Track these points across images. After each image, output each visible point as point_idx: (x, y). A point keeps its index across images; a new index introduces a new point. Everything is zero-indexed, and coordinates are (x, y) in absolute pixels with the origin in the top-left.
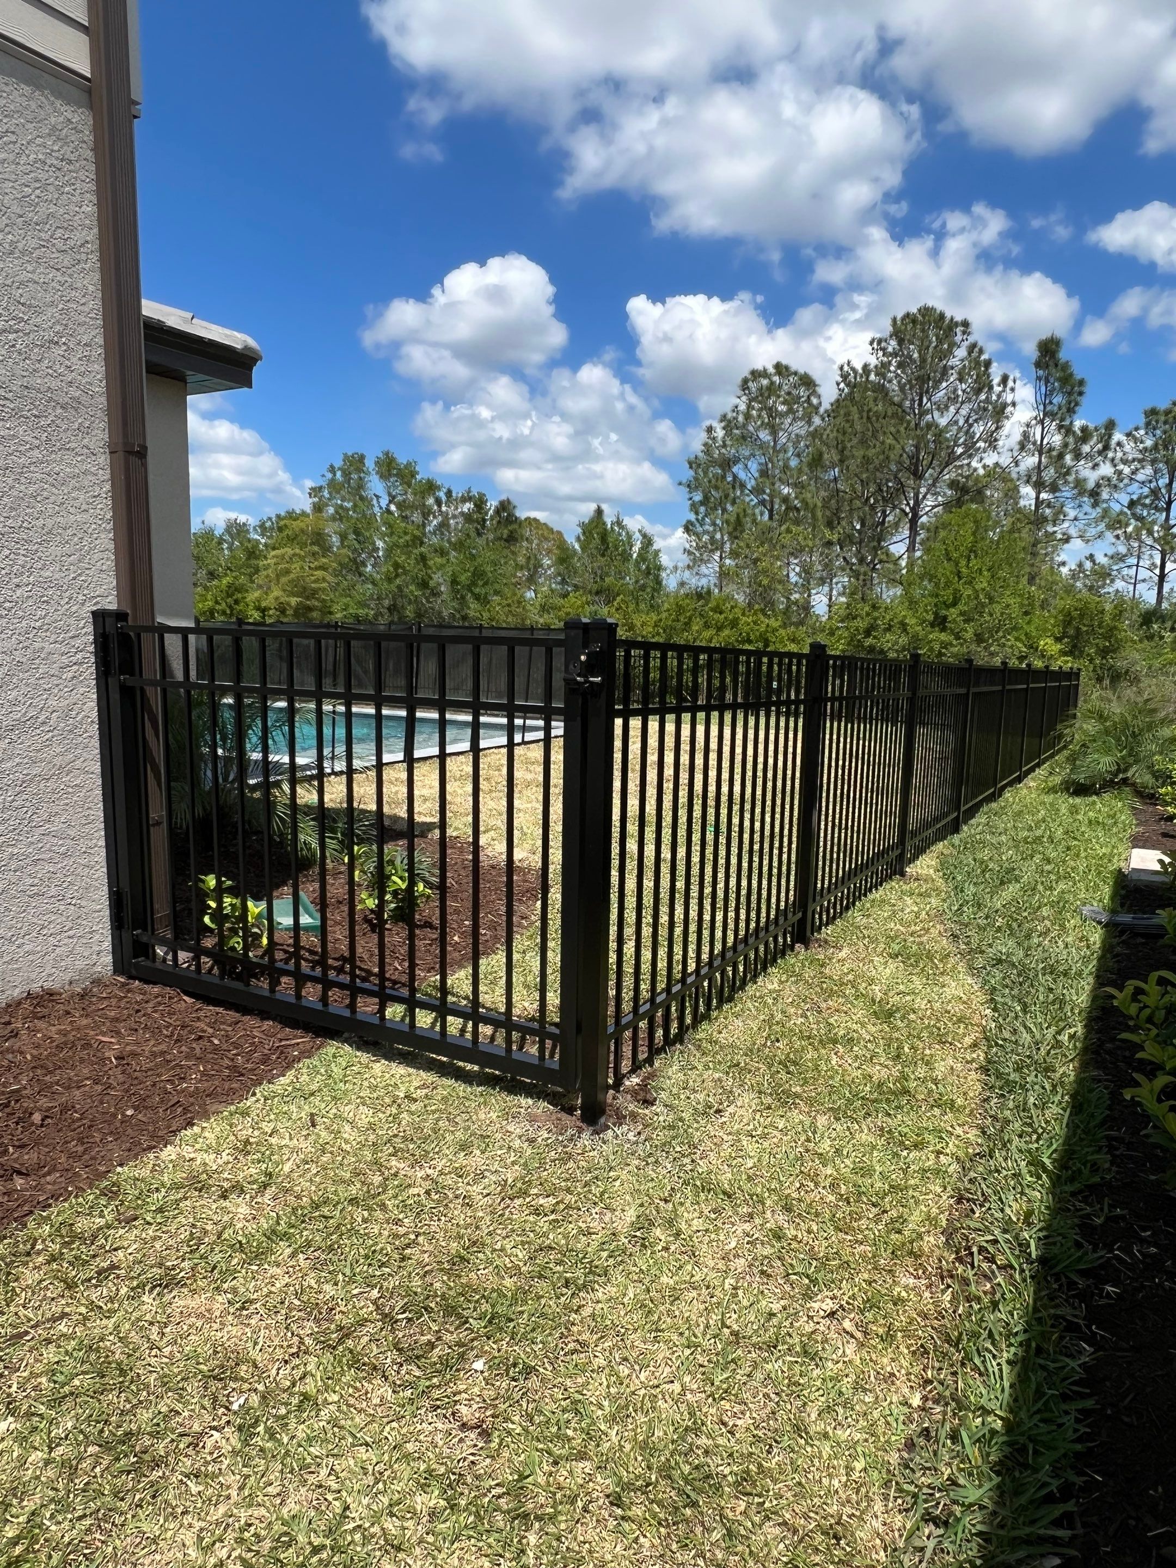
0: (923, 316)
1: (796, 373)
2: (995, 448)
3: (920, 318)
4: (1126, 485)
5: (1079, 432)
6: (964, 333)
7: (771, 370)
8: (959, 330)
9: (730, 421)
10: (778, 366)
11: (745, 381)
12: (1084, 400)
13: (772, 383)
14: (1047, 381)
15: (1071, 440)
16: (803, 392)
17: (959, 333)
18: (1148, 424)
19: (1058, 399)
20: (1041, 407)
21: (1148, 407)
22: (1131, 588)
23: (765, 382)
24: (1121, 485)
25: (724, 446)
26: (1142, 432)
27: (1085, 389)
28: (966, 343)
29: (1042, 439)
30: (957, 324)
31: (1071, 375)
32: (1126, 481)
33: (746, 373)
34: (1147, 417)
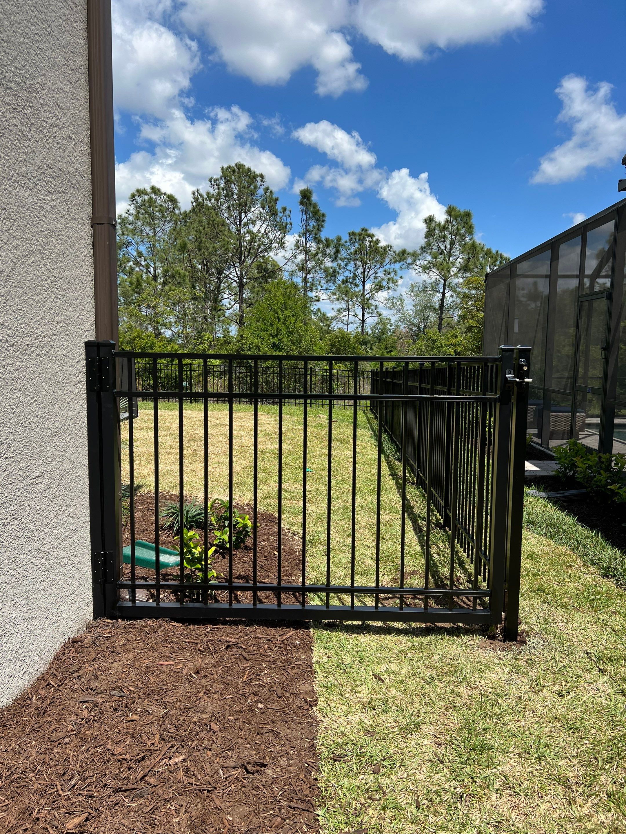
0: (239, 169)
1: (165, 194)
2: (284, 247)
3: (236, 169)
4: (343, 272)
5: (325, 242)
6: (262, 181)
7: (149, 190)
8: (259, 179)
9: (124, 220)
10: (153, 188)
11: (133, 196)
12: (326, 224)
13: (151, 198)
14: (306, 213)
15: (321, 246)
16: (170, 205)
17: (259, 181)
18: (351, 240)
19: (312, 224)
20: (304, 227)
21: (351, 231)
22: (346, 327)
23: (146, 197)
24: (341, 272)
25: (123, 234)
26: (348, 244)
27: (326, 219)
28: (262, 187)
29: (306, 244)
30: (257, 175)
31: (318, 210)
32: (342, 270)
33: (133, 191)
34: (350, 236)
